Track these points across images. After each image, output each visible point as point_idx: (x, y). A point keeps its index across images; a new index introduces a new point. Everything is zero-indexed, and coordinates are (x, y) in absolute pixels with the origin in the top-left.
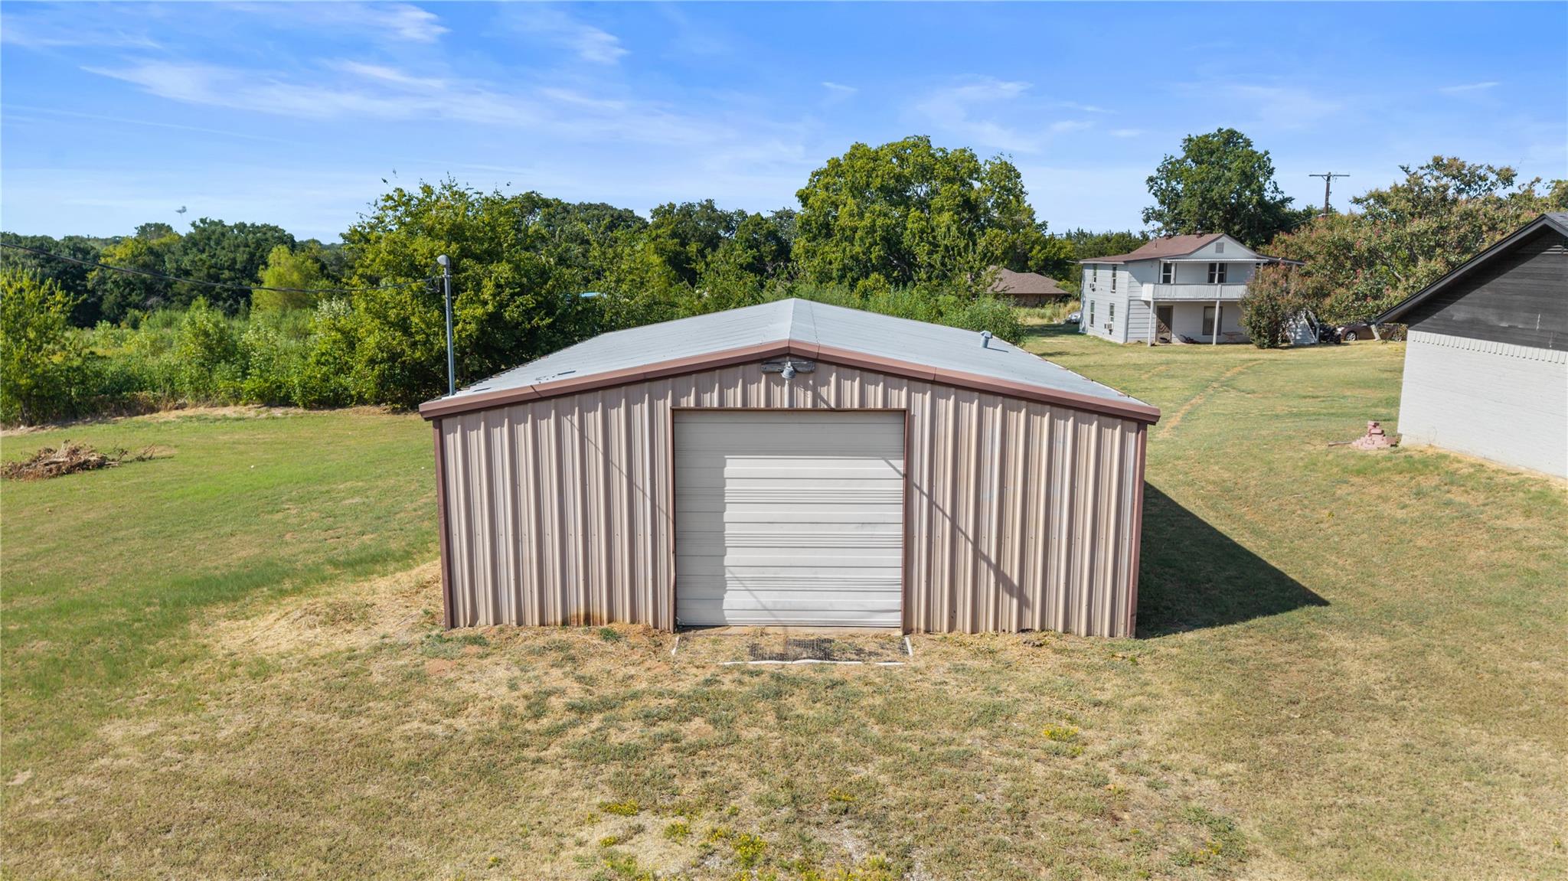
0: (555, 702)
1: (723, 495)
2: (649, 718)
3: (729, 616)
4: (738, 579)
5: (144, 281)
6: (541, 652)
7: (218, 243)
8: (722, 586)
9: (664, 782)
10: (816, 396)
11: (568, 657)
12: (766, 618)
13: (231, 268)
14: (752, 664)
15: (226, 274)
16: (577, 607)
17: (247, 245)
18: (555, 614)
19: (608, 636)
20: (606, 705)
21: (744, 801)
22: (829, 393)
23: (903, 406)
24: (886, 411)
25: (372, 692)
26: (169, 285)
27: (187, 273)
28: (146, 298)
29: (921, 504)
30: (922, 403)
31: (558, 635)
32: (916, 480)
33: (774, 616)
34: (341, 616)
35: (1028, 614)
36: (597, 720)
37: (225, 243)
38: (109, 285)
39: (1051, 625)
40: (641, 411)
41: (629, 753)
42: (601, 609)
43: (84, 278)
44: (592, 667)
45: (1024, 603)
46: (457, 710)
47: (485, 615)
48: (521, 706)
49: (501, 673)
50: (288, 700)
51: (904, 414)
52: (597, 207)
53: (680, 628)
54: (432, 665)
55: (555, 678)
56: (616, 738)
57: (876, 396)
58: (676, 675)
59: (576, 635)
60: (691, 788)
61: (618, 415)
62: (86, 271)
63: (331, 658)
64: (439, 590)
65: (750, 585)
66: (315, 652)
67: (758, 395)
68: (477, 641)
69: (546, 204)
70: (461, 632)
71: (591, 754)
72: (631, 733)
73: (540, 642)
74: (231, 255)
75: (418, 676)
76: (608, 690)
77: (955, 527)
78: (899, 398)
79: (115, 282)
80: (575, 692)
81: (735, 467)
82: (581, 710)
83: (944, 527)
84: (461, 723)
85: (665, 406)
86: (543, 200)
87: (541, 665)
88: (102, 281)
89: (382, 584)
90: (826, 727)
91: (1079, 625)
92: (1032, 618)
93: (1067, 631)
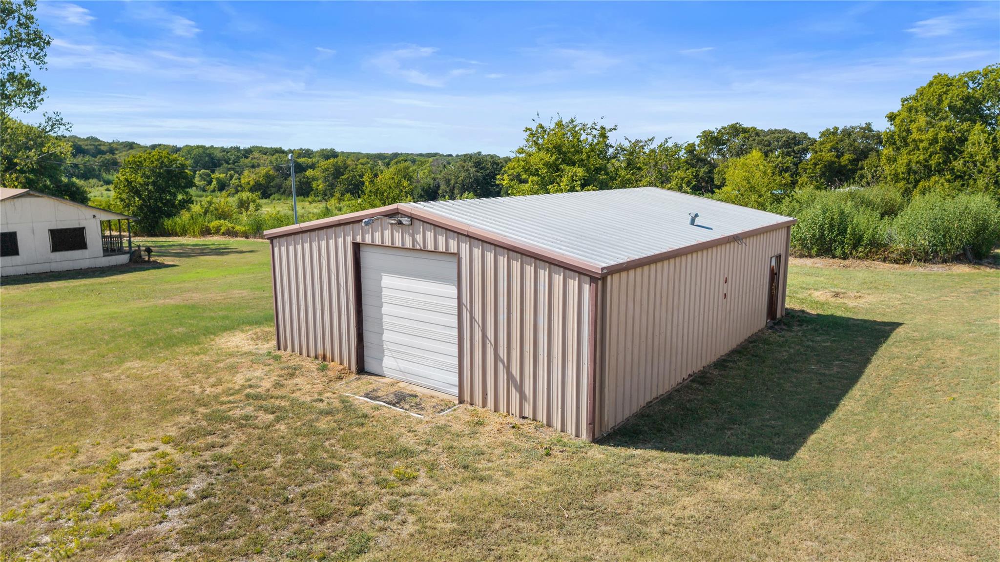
1: (381, 297)
3: (386, 372)
4: (389, 349)
8: (382, 353)
10: (414, 241)
12: (401, 377)
16: (320, 350)
18: (313, 352)
19: (322, 368)
22: (420, 239)
23: (456, 251)
24: (447, 253)
29: (467, 318)
30: (465, 250)
31: (305, 363)
32: (464, 301)
33: (405, 376)
35: (526, 406)
39: (540, 418)
42: (329, 353)
45: (523, 397)
49: (257, 374)
51: (457, 255)
52: (780, 132)
53: (362, 371)
57: (442, 243)
59: (311, 364)
65: (395, 355)
67: (388, 237)
68: (277, 358)
69: (745, 130)
75: (231, 368)
77: (484, 335)
78: (454, 246)
81: (386, 281)
82: (248, 397)
83: (479, 335)
85: (350, 240)
86: (743, 128)
91: (557, 423)
92: (528, 411)
93: (549, 425)
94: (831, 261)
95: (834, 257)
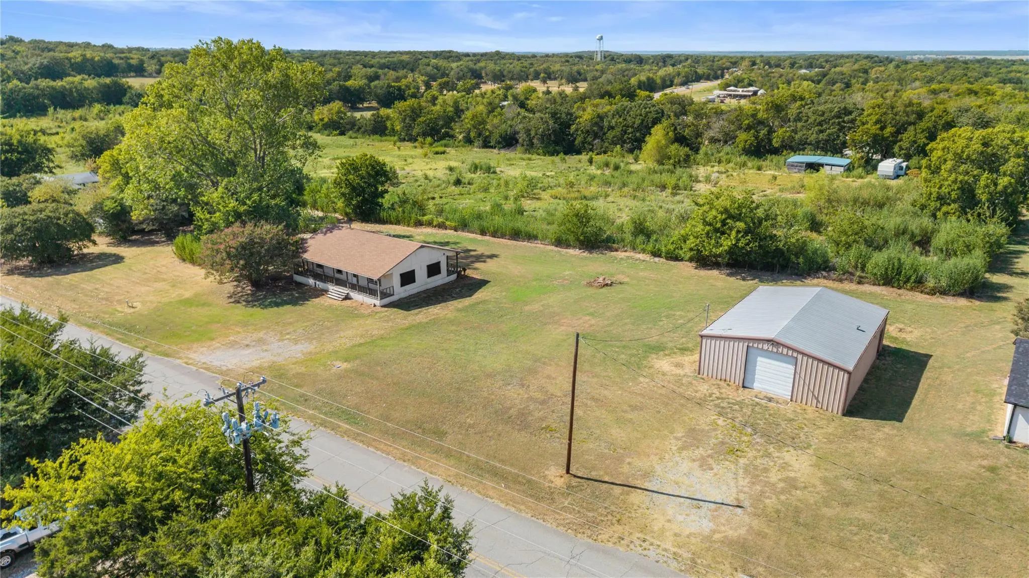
0: (714, 395)
1: (756, 364)
2: (729, 403)
3: (754, 388)
4: (757, 381)
5: (594, 131)
6: (714, 385)
7: (628, 113)
8: (754, 381)
9: (727, 413)
10: (778, 350)
11: (719, 387)
12: (763, 390)
13: (632, 127)
14: (754, 399)
15: (630, 130)
16: (723, 378)
17: (641, 115)
18: (719, 377)
19: (728, 385)
20: (722, 398)
21: (737, 420)
22: (780, 350)
24: (792, 357)
25: (682, 384)
26: (604, 134)
27: (612, 128)
28: (594, 140)
29: (797, 376)
30: (800, 357)
31: (719, 382)
32: (797, 371)
33: (765, 390)
34: (678, 365)
36: (720, 401)
37: (631, 113)
38: (579, 132)
39: (823, 408)
40: (741, 344)
41: (723, 408)
42: (728, 379)
43: (569, 128)
44: (723, 391)
45: (818, 401)
46: (696, 392)
47: (706, 374)
48: (708, 395)
49: (706, 387)
50: (669, 382)
51: (796, 358)
53: (744, 387)
54: (694, 382)
55: (715, 391)
56: (722, 405)
57: (790, 353)
58: (738, 396)
59: (722, 383)
60: (730, 416)
61: (736, 344)
62: (571, 125)
63: (676, 375)
64: (698, 364)
65: (759, 383)
66: (673, 373)
67: (766, 347)
68: (703, 379)
70: (700, 376)
71: (717, 406)
72: (725, 405)
73: (715, 383)
74: (633, 120)
75: (691, 383)
76: (724, 396)
77: (804, 382)
78: (795, 355)
79: (582, 131)
80: (718, 394)
81: (759, 359)
82: (718, 398)
83: (802, 382)
84: (697, 395)
85: (746, 344)
87: (713, 387)
88: (577, 130)
89: (686, 359)
90: (759, 413)
91: (830, 410)
92: (819, 405)
93: (827, 410)
94: (892, 289)
95: (893, 287)
